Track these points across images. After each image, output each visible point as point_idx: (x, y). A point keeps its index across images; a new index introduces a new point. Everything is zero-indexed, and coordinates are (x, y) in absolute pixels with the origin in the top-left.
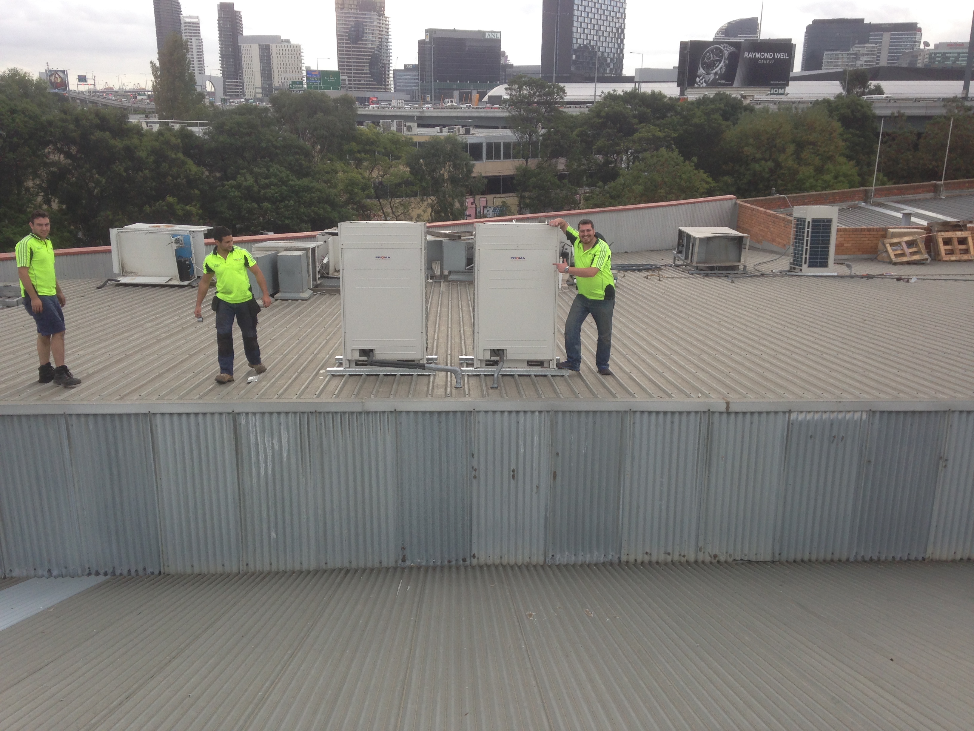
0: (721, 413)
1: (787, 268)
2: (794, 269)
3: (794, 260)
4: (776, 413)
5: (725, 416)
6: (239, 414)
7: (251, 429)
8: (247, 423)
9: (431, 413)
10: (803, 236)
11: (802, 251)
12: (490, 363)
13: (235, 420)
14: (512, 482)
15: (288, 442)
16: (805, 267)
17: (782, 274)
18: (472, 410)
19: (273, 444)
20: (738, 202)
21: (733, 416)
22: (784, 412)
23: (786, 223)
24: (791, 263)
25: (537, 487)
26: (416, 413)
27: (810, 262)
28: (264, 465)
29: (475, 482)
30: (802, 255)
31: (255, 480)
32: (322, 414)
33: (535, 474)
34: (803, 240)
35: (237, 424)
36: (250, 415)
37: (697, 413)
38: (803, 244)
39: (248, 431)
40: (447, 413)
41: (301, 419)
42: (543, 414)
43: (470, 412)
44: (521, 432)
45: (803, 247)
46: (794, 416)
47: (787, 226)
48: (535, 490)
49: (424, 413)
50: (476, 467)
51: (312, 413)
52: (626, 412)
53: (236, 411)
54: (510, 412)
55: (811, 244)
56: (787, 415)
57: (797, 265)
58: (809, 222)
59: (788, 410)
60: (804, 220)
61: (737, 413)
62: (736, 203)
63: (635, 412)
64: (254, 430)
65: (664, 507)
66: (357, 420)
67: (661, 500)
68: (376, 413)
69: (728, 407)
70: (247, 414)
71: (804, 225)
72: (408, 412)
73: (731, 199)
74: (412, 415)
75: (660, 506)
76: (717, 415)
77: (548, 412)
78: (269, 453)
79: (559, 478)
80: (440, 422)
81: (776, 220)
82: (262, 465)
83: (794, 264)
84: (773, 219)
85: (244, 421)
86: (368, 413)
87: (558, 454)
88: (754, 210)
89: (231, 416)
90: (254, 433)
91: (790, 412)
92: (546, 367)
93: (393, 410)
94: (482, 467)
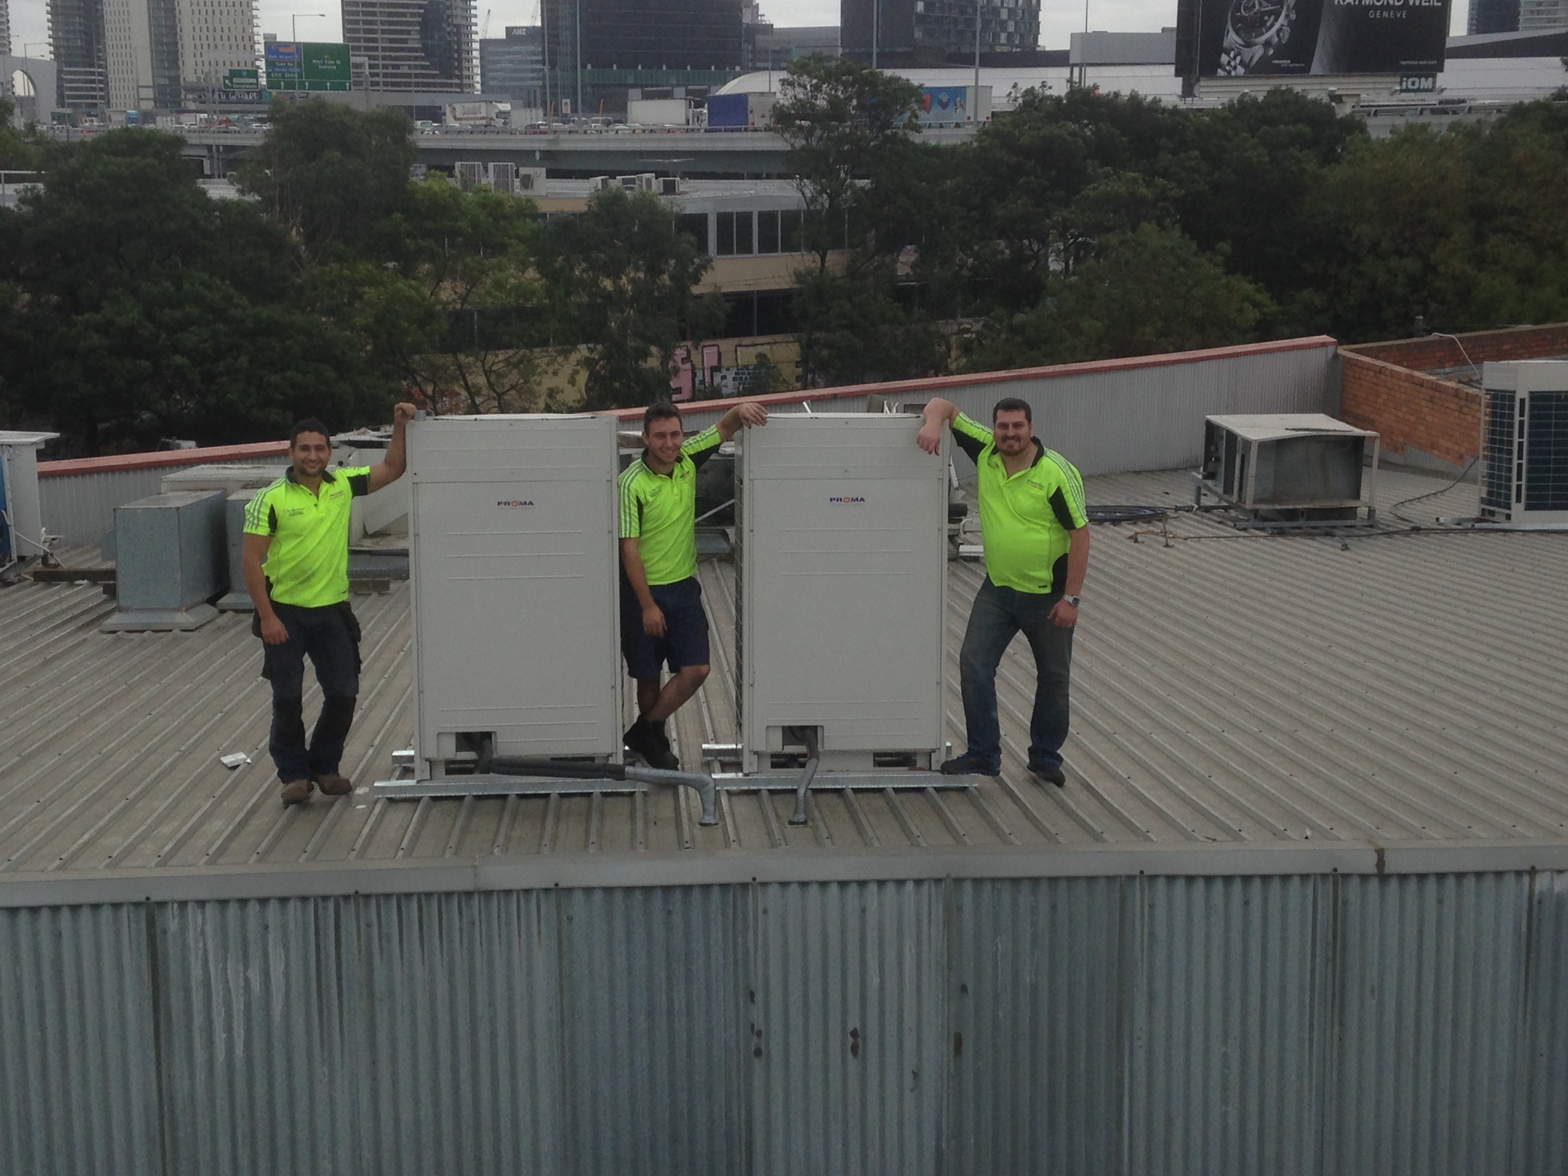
0: (1364, 878)
2: (1492, 513)
3: (1490, 493)
4: (1499, 874)
5: (1374, 884)
6: (162, 904)
7: (191, 943)
8: (183, 928)
9: (648, 890)
10: (1510, 434)
11: (1510, 470)
12: (781, 761)
13: (151, 923)
14: (853, 1063)
15: (287, 974)
16: (1517, 509)
17: (1463, 528)
18: (750, 880)
19: (247, 980)
20: (1343, 351)
21: (1393, 885)
22: (1519, 873)
23: (1463, 403)
25: (916, 1075)
26: (608, 890)
27: (1528, 497)
28: (224, 1036)
29: (758, 1064)
30: (1509, 479)
31: (201, 1076)
32: (373, 901)
33: (910, 1042)
34: (1511, 443)
35: (158, 931)
36: (190, 905)
37: (1304, 877)
38: (1510, 452)
39: (184, 947)
40: (687, 889)
41: (320, 912)
42: (925, 887)
43: (744, 886)
44: (872, 935)
45: (1510, 461)
46: (1542, 883)
47: (1465, 410)
48: (909, 1080)
49: (628, 890)
50: (759, 1024)
51: (347, 897)
52: (1131, 878)
53: (156, 897)
54: (843, 884)
55: (1530, 453)
56: (1526, 879)
57: (1499, 505)
58: (1522, 401)
59: (1528, 868)
60: (1511, 395)
61: (1403, 877)
62: (1336, 356)
63: (1153, 878)
64: (201, 945)
66: (460, 913)
68: (508, 892)
69: (1381, 863)
70: (183, 904)
71: (1512, 408)
72: (588, 890)
73: (1324, 345)
74: (598, 896)
76: (1355, 882)
77: (938, 881)
78: (238, 1005)
79: (968, 1049)
80: (669, 913)
81: (1437, 394)
82: (220, 1036)
83: (1490, 503)
84: (1431, 392)
85: (176, 921)
86: (488, 893)
87: (964, 989)
88: (1381, 370)
89: (143, 914)
90: (201, 952)
91: (1533, 872)
92: (921, 769)
93: (551, 885)
94: (776, 1025)
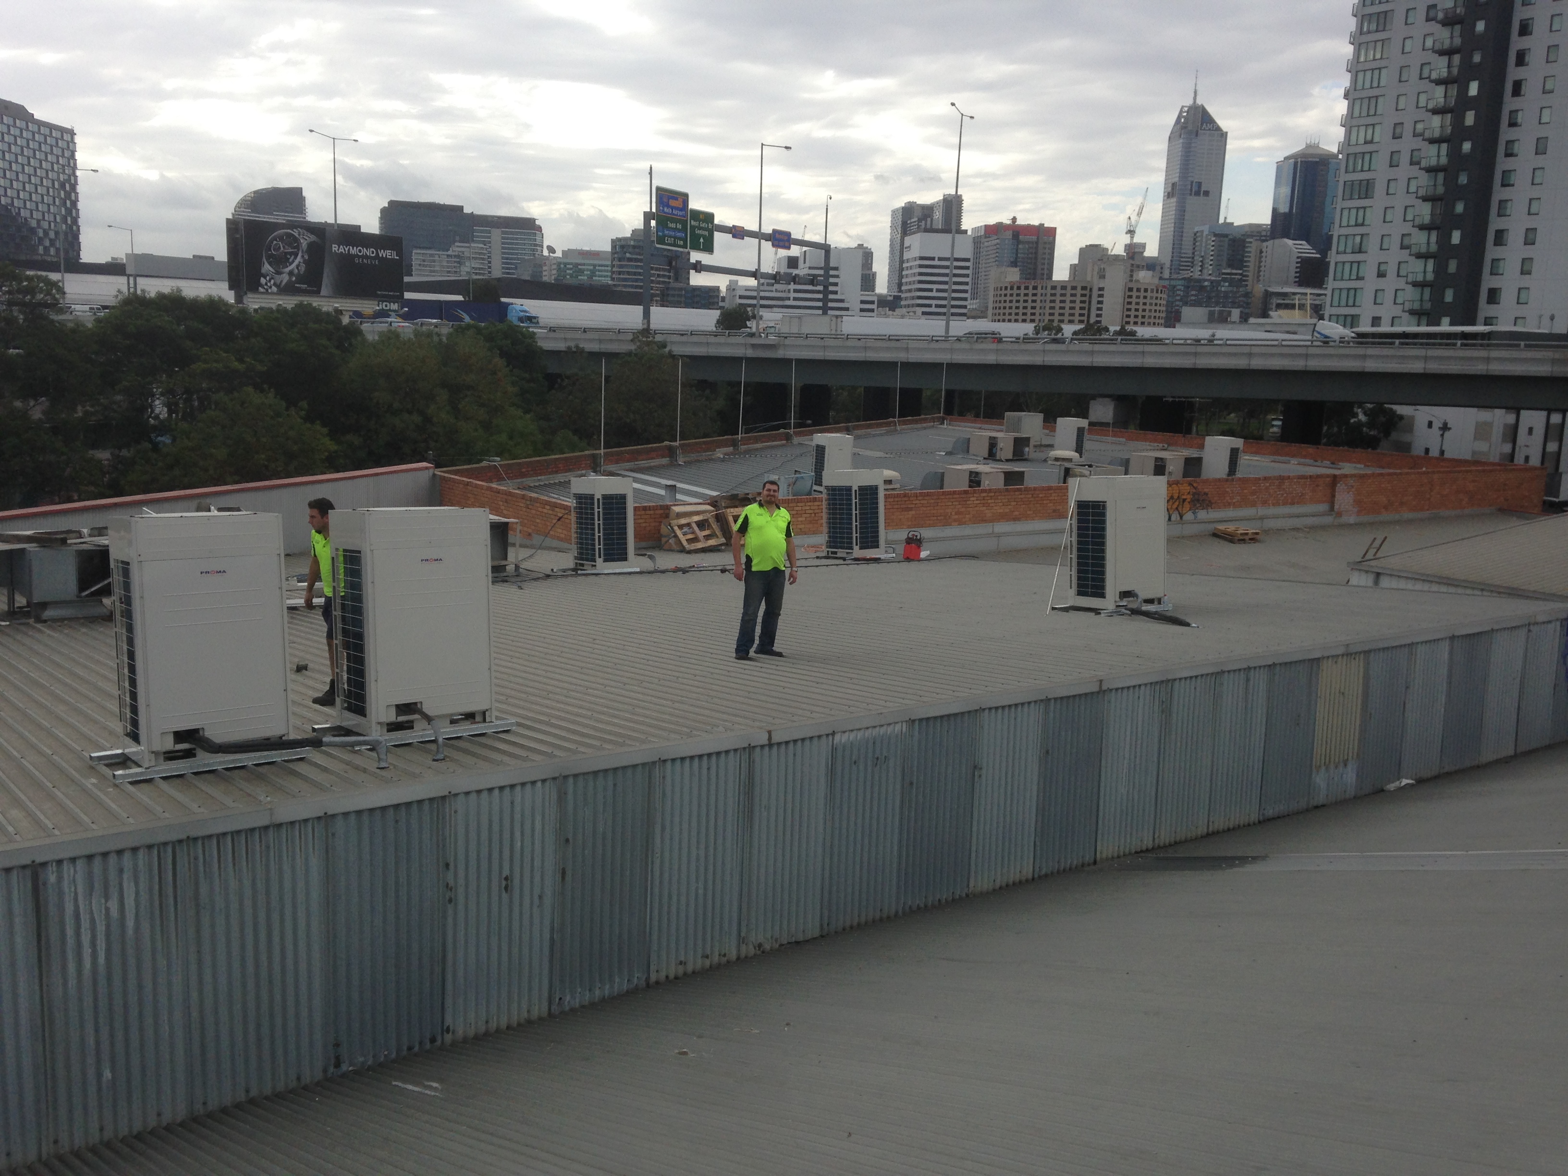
0: (762, 747)
1: (571, 565)
2: (582, 565)
3: (581, 553)
4: (819, 737)
5: (767, 749)
6: (44, 864)
7: (66, 890)
8: (60, 879)
9: (384, 809)
10: (593, 519)
11: (594, 540)
13: (35, 878)
14: (505, 895)
15: (137, 900)
16: (599, 561)
17: (564, 574)
18: (447, 793)
19: (107, 909)
20: (438, 472)
21: (775, 748)
22: (827, 735)
23: (528, 503)
24: (576, 558)
25: (540, 897)
26: (359, 813)
27: (605, 555)
28: (90, 950)
29: (450, 909)
30: (594, 545)
31: (72, 982)
32: (200, 842)
33: (537, 878)
34: (593, 525)
35: (40, 883)
36: (65, 862)
37: (735, 750)
38: (593, 529)
39: (61, 894)
40: (408, 805)
41: (162, 854)
42: (547, 784)
43: (443, 798)
44: (518, 817)
45: (594, 535)
46: (837, 737)
48: (536, 900)
49: (371, 810)
50: (451, 883)
51: (180, 841)
52: (654, 763)
53: (39, 860)
54: (501, 788)
55: (604, 529)
56: (830, 738)
57: (587, 560)
58: (598, 500)
59: (831, 732)
60: (592, 497)
61: (779, 744)
62: (434, 475)
63: (665, 761)
64: (73, 889)
65: (701, 891)
66: (261, 842)
67: (697, 882)
68: (292, 823)
69: (770, 738)
70: (60, 862)
71: (593, 504)
72: (346, 814)
73: (427, 468)
74: (353, 817)
75: (697, 889)
76: (758, 750)
77: (554, 779)
78: (101, 928)
79: (569, 878)
80: (397, 822)
81: (510, 498)
82: (87, 951)
83: (582, 559)
84: (505, 497)
85: (55, 875)
86: (279, 826)
87: (567, 840)
88: (468, 484)
89: (28, 872)
90: (73, 895)
91: (833, 734)
92: (479, 722)
93: (321, 814)
94: (461, 881)
